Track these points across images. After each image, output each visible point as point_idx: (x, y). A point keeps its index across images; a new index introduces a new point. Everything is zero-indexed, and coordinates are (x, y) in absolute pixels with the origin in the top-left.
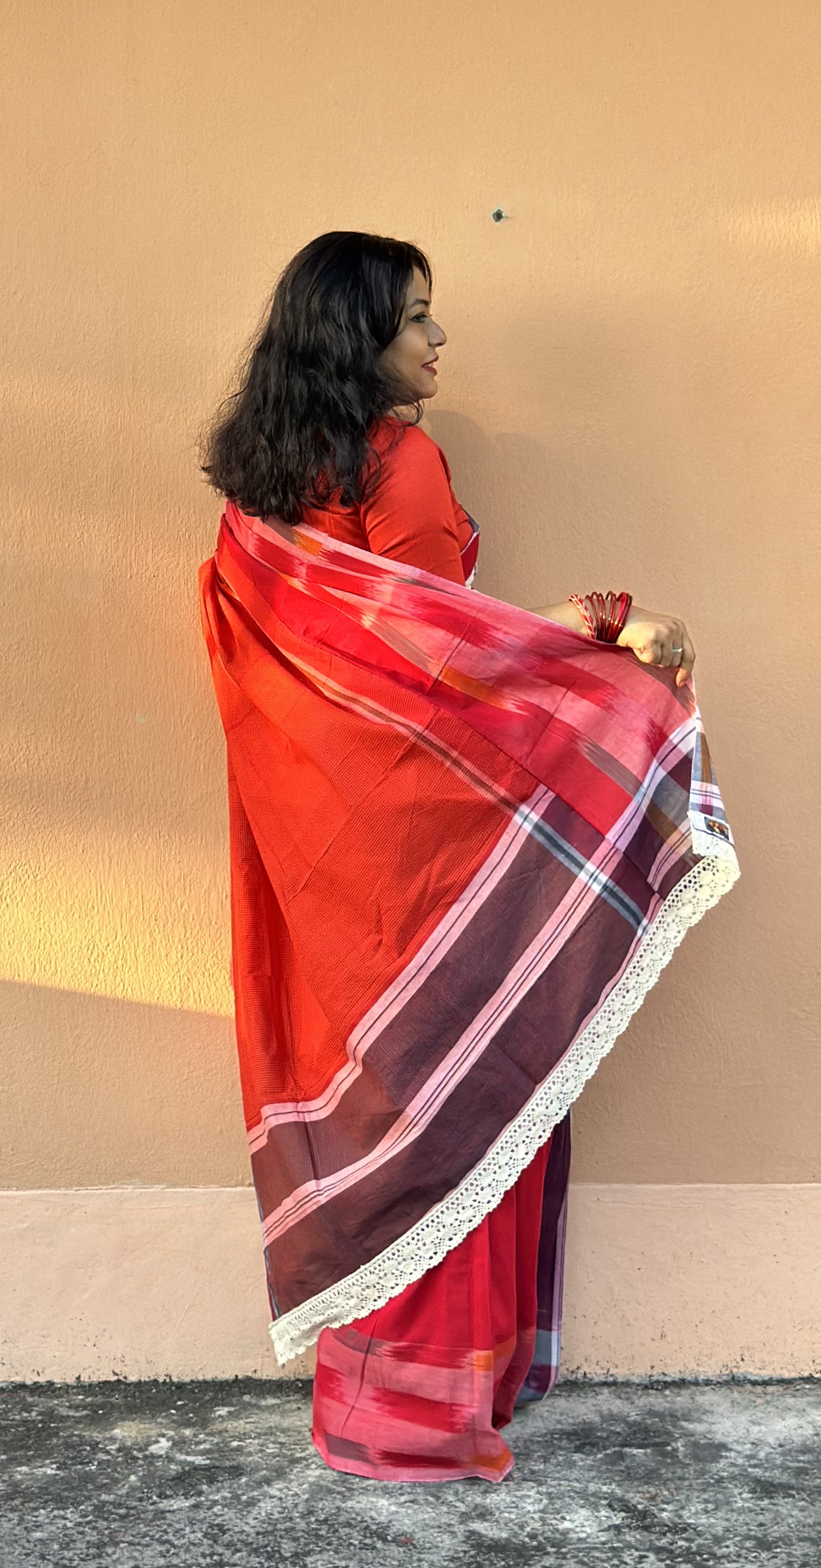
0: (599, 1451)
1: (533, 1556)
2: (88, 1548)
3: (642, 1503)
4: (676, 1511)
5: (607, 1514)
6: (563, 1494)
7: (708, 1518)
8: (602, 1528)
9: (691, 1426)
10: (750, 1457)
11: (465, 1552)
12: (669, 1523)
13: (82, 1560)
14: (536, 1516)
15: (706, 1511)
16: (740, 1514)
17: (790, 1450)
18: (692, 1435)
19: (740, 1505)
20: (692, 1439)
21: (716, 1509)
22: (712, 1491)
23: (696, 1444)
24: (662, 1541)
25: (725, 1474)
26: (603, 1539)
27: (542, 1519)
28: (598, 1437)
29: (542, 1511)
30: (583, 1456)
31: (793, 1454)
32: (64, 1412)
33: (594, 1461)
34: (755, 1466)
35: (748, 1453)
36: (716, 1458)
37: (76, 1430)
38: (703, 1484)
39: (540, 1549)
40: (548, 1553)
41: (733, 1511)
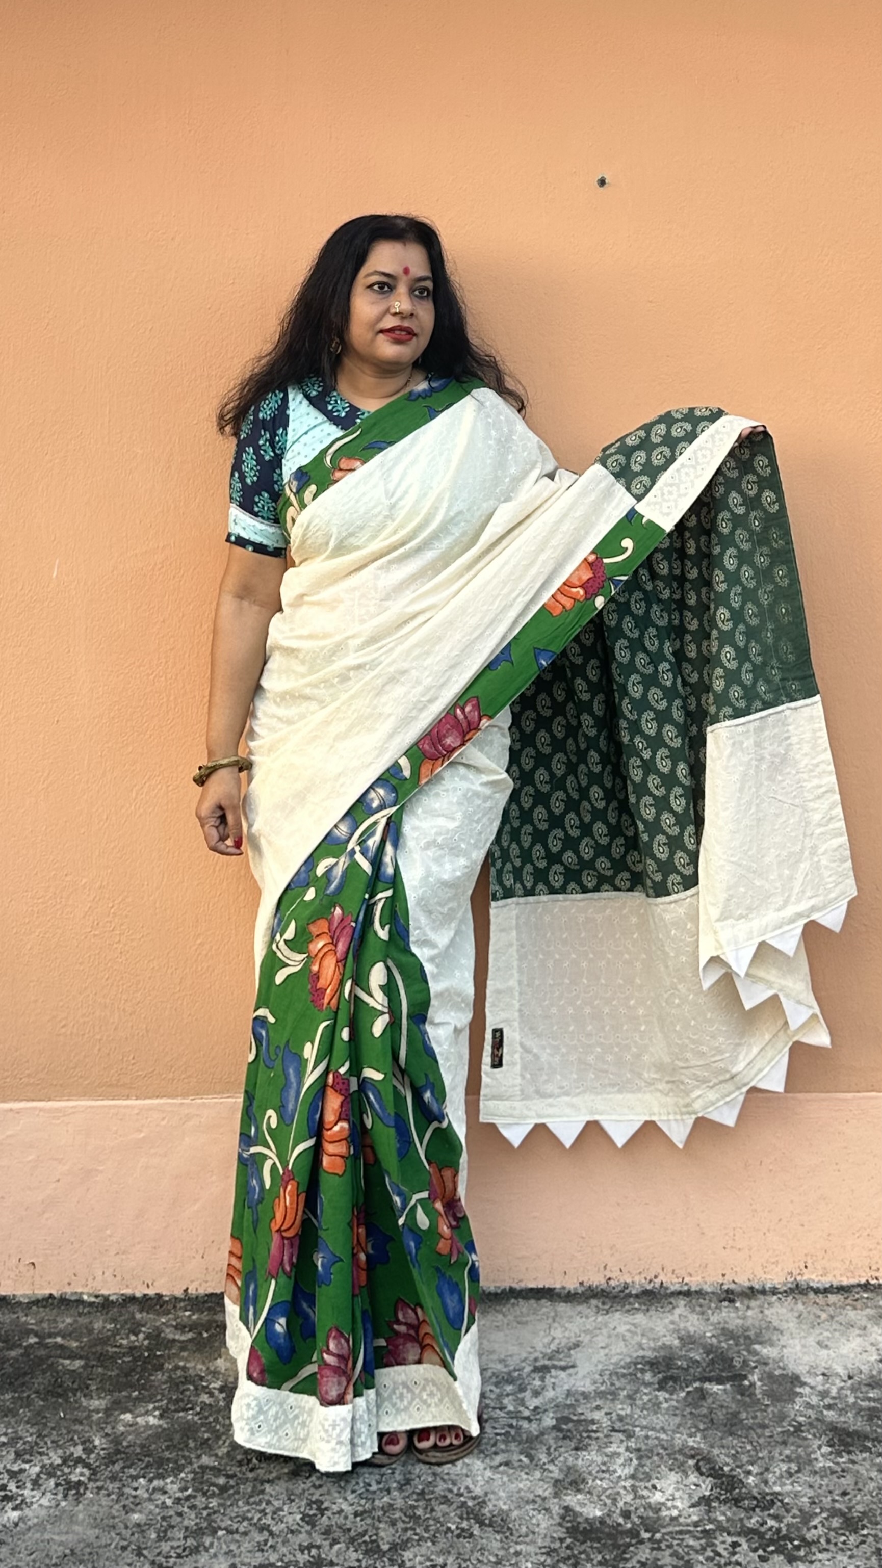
0: (682, 1389)
1: (630, 1545)
2: (185, 1538)
3: (728, 1464)
4: (762, 1474)
5: (695, 1480)
6: (651, 1451)
7: (792, 1484)
8: (693, 1501)
9: (765, 1351)
10: (824, 1394)
11: (562, 1540)
12: (755, 1492)
13: (179, 1556)
14: (628, 1484)
15: (791, 1475)
16: (822, 1477)
17: (859, 1383)
18: (766, 1364)
19: (821, 1465)
20: (767, 1369)
21: (798, 1472)
22: (793, 1444)
23: (770, 1376)
24: (753, 1521)
25: (801, 1419)
26: (695, 1518)
27: (634, 1489)
28: (679, 1368)
29: (633, 1477)
30: (667, 1396)
31: (864, 1389)
32: (170, 1334)
33: (677, 1401)
34: (829, 1407)
35: (820, 1388)
36: (792, 1396)
37: (182, 1359)
38: (783, 1432)
39: (634, 1533)
40: (642, 1542)
41: (816, 1472)
